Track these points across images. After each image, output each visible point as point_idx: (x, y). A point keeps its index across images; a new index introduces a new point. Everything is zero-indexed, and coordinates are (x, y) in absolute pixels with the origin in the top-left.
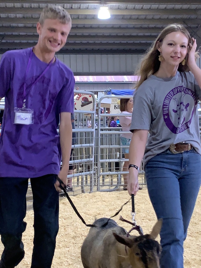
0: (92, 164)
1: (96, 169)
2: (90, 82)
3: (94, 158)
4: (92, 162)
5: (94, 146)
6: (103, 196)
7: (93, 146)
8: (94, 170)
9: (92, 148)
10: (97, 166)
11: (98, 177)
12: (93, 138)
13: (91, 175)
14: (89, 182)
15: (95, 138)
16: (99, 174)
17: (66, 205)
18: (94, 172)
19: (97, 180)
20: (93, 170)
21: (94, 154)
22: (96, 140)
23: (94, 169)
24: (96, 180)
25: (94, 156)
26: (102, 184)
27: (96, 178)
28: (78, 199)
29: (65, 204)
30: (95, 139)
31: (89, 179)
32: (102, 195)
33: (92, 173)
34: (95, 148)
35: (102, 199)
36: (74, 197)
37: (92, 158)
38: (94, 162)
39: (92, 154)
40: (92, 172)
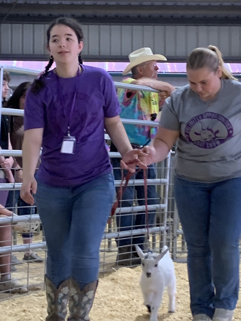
0: (163, 215)
1: (172, 222)
2: (165, 72)
3: (167, 203)
4: (163, 210)
5: (168, 183)
6: (182, 271)
7: (166, 182)
8: (167, 225)
9: (165, 186)
10: (172, 217)
11: (174, 238)
12: (167, 169)
13: (162, 232)
14: (158, 245)
15: (170, 169)
16: (175, 233)
17: (117, 282)
18: (168, 228)
19: (173, 242)
20: (165, 225)
21: (169, 197)
22: (171, 174)
23: (167, 222)
24: (171, 243)
25: (169, 200)
26: (180, 250)
27: (171, 239)
28: (138, 272)
29: (116, 280)
30: (170, 171)
31: (159, 241)
32: (179, 269)
33: (164, 230)
34: (169, 186)
35: (181, 276)
36: (131, 269)
37: (164, 205)
38: (168, 210)
39: (164, 196)
40: (163, 228)
